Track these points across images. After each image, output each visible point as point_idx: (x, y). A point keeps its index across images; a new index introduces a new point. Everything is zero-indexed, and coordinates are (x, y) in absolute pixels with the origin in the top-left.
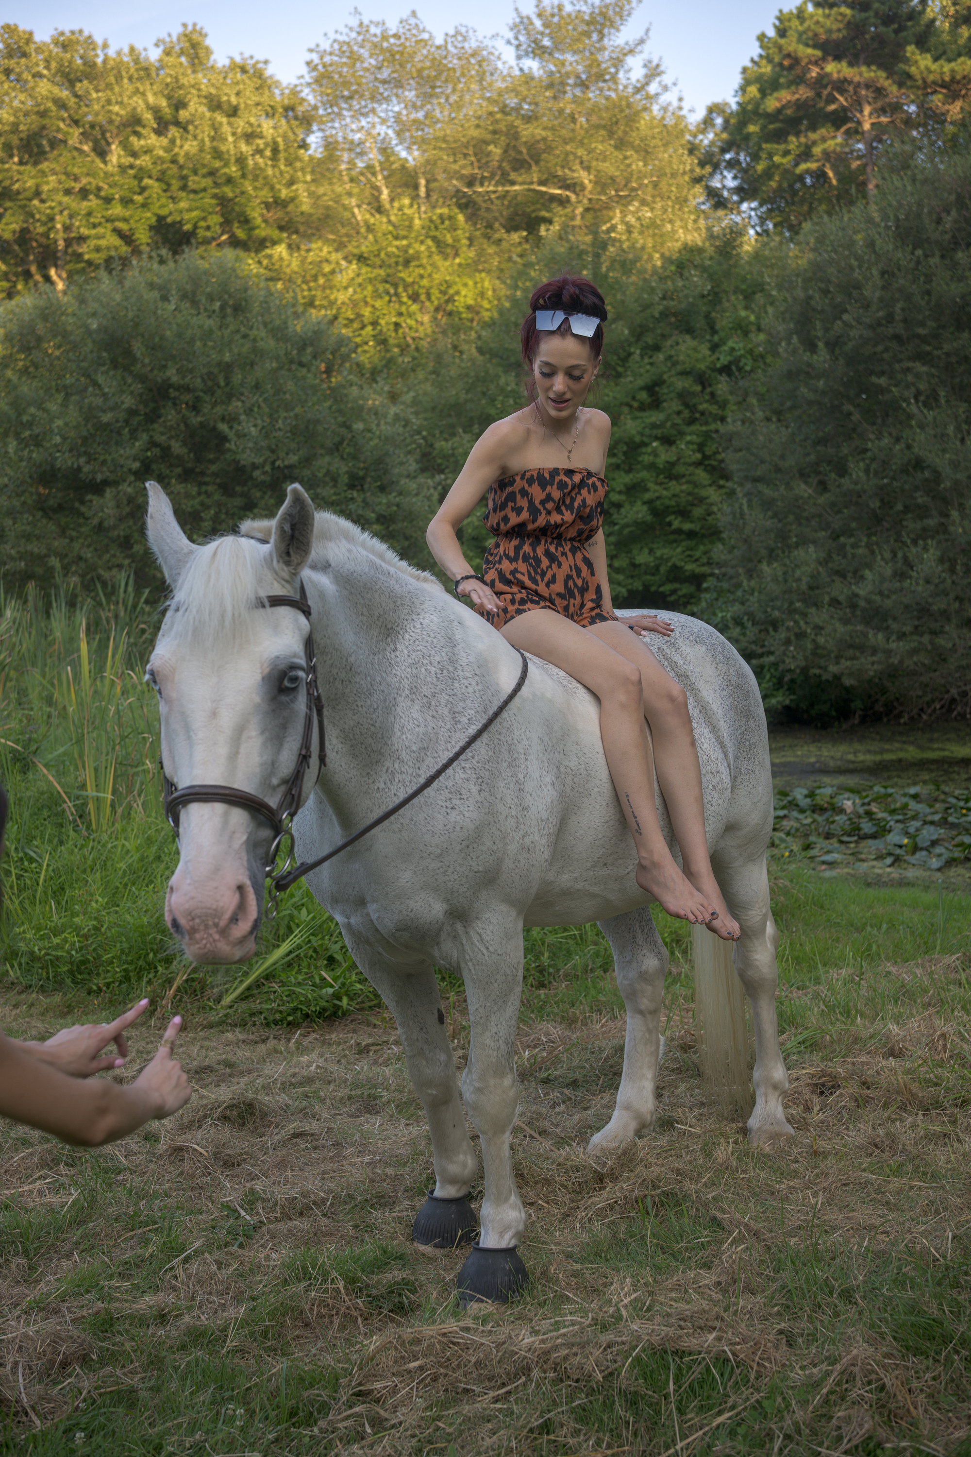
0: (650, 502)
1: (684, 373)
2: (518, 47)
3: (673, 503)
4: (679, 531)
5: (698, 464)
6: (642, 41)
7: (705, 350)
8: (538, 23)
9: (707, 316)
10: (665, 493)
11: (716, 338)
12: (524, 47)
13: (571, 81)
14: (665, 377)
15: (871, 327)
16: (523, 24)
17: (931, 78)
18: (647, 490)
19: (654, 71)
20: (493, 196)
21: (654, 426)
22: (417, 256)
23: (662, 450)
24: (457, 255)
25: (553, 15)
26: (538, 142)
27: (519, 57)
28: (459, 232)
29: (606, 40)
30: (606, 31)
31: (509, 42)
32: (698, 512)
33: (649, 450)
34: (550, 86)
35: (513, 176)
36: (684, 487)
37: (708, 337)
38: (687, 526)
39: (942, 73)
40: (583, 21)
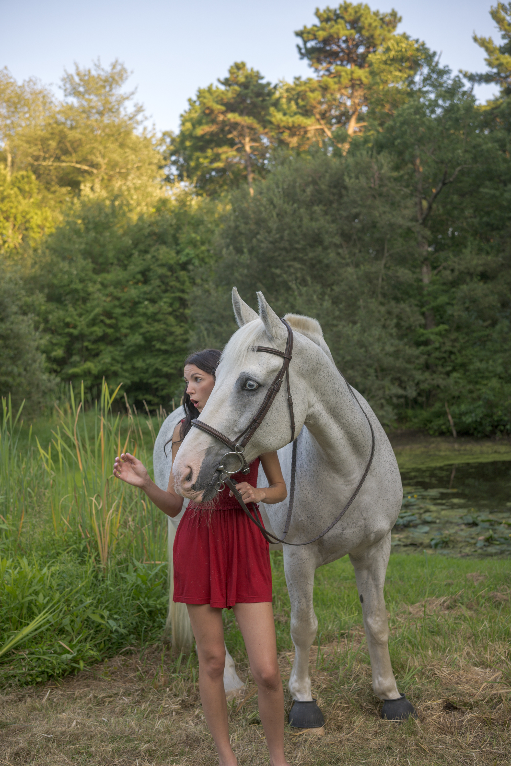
0: (143, 334)
1: (162, 265)
2: (65, 90)
3: (156, 334)
4: (159, 350)
5: (170, 314)
6: (133, 93)
7: (173, 254)
8: (77, 79)
9: (174, 236)
10: (152, 329)
11: (178, 248)
12: (68, 91)
13: (94, 111)
14: (152, 267)
15: (271, 242)
16: (68, 79)
17: (282, 124)
18: (141, 327)
19: (139, 109)
20: (51, 168)
21: (145, 293)
22: (9, 196)
23: (150, 306)
24: (31, 197)
25: (85, 75)
26: (76, 141)
27: (66, 96)
28: (33, 186)
29: (114, 91)
30: (114, 86)
31: (60, 87)
32: (170, 339)
33: (143, 305)
34: (84, 112)
35: (63, 158)
36: (163, 326)
37: (174, 247)
38: (164, 347)
39: (288, 123)
40: (101, 80)
